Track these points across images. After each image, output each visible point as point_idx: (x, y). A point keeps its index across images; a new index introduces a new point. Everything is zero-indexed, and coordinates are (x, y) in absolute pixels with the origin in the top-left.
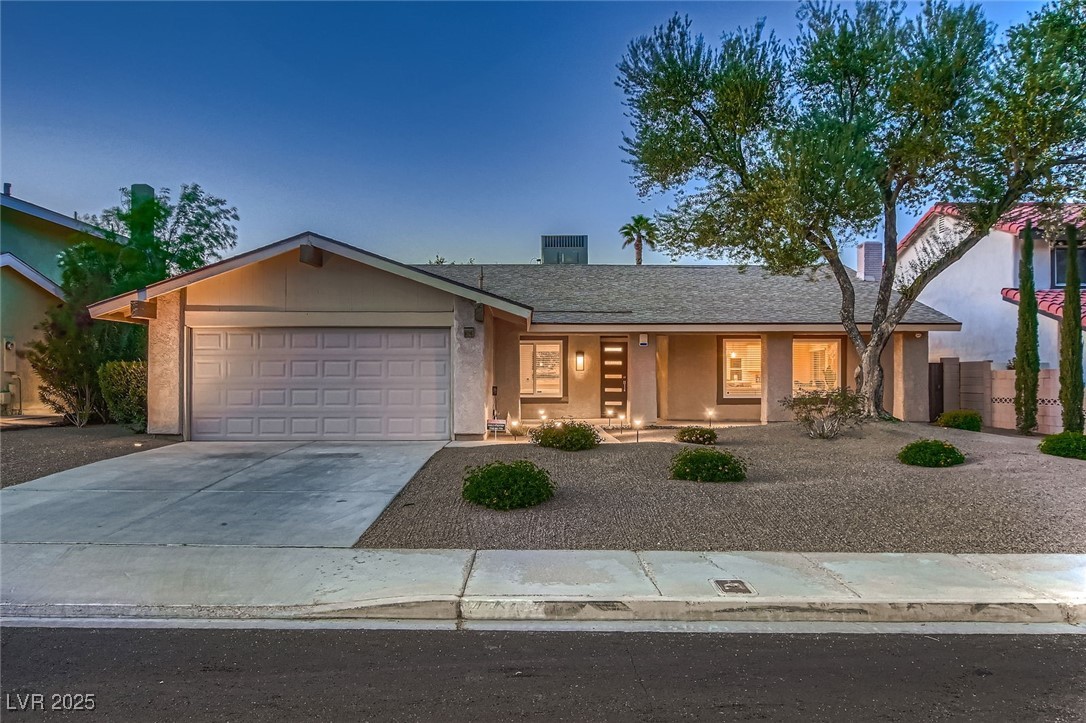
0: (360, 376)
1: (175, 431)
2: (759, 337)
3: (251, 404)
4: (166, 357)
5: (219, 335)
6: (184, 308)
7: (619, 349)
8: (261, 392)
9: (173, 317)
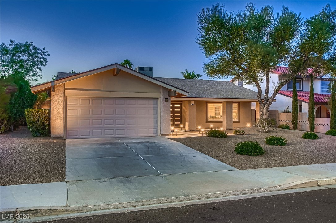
0: (128, 114)
1: (63, 135)
2: (222, 102)
3: (89, 125)
4: (58, 107)
5: (77, 99)
6: (65, 89)
7: (179, 106)
8: (93, 120)
9: (61, 92)
